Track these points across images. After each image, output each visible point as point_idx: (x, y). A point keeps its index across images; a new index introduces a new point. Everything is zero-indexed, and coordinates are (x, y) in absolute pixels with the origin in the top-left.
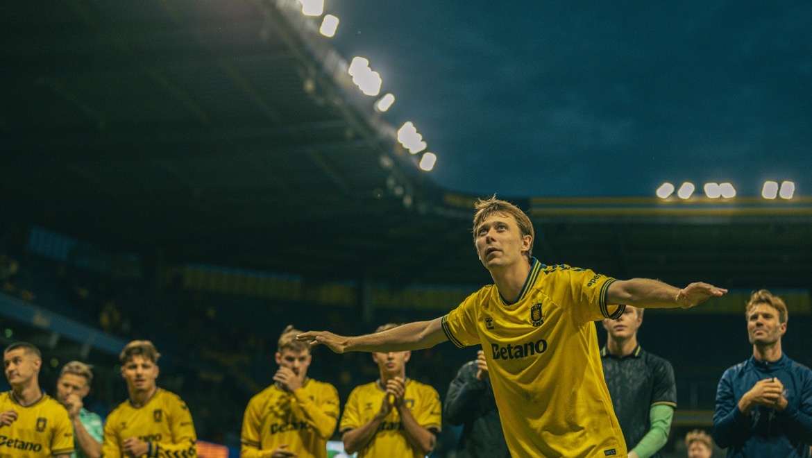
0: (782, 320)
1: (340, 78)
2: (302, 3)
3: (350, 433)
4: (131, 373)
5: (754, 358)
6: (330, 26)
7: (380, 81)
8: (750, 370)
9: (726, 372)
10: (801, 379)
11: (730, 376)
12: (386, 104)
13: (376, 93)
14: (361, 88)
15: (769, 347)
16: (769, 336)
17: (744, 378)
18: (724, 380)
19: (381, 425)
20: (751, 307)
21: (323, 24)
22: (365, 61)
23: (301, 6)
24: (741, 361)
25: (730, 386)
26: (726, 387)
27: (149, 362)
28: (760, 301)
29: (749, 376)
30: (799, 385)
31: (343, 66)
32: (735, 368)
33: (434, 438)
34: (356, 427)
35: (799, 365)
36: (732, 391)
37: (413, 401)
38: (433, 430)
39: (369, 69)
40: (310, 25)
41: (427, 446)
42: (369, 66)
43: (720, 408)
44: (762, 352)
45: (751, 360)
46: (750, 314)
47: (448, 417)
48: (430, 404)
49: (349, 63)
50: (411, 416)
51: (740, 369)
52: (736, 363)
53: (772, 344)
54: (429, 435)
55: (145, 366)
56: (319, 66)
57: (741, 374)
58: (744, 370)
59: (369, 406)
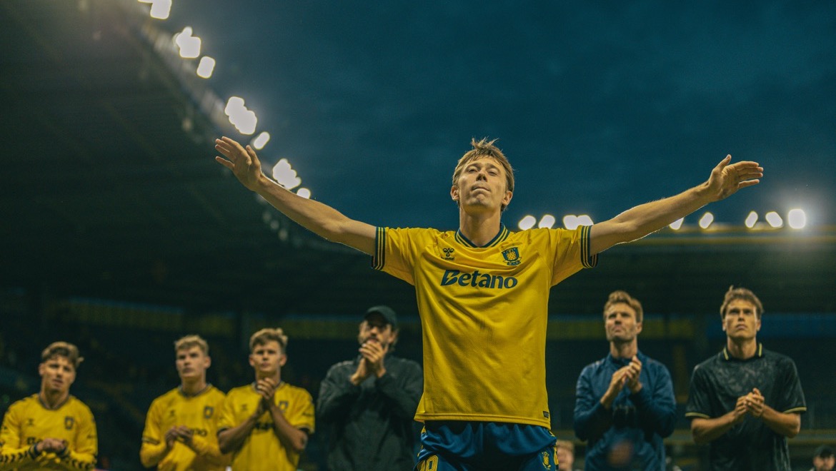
0: (638, 321)
1: (217, 117)
2: (180, 46)
3: (225, 433)
4: (52, 371)
5: (611, 357)
6: (207, 68)
7: (255, 120)
8: (607, 368)
9: (585, 370)
10: (655, 374)
11: (589, 372)
12: (261, 141)
13: (251, 131)
14: (237, 127)
15: (626, 345)
16: (626, 334)
17: (602, 374)
18: (583, 377)
19: (256, 424)
20: (609, 307)
21: (200, 65)
22: (242, 101)
23: (179, 49)
24: (599, 359)
25: (589, 381)
26: (585, 383)
27: (71, 366)
28: (618, 301)
29: (606, 374)
30: (654, 381)
31: (219, 106)
32: (593, 365)
33: (305, 438)
34: (231, 427)
35: (654, 362)
36: (590, 386)
37: (286, 403)
38: (305, 430)
39: (245, 108)
40: (188, 67)
41: (299, 445)
42: (245, 105)
43: (580, 403)
44: (620, 350)
45: (608, 357)
46: (608, 313)
47: (321, 418)
48: (302, 407)
49: (225, 103)
50: (283, 417)
51: (598, 367)
52: (594, 361)
53: (629, 341)
54: (301, 434)
55: (66, 369)
56: (196, 106)
57: (599, 371)
58: (602, 367)
59: (244, 407)
